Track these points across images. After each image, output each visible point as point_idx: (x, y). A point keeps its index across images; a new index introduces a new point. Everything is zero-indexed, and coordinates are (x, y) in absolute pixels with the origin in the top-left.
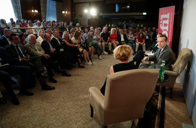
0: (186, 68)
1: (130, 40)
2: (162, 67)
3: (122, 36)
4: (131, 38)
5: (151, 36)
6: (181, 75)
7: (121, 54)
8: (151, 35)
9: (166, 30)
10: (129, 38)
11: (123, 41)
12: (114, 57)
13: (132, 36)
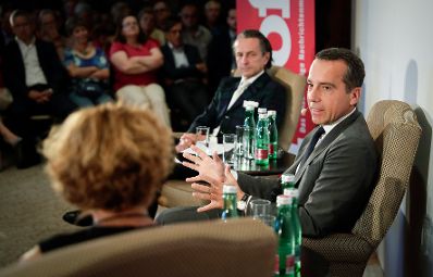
0: (403, 207)
1: (79, 78)
2: (284, 209)
3: (30, 55)
4: (86, 63)
5: (203, 55)
6: (380, 250)
7: (108, 163)
8: (202, 46)
9: (278, 12)
10: (75, 67)
11: (38, 87)
12: (57, 186)
13: (92, 52)
